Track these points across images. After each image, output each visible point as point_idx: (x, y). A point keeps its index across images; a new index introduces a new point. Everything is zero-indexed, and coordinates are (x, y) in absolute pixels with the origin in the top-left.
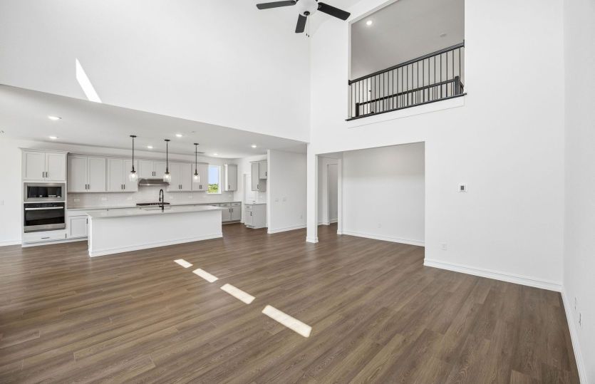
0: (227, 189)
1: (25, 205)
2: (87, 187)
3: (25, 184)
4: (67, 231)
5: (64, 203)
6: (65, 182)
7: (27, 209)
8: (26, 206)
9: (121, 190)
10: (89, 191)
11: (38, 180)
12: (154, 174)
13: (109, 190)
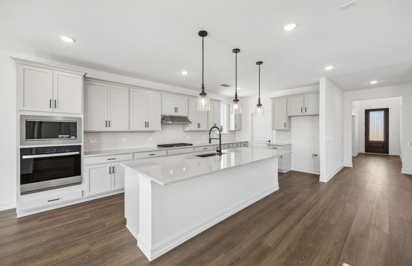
0: (233, 128)
1: (21, 149)
2: (108, 124)
3: (22, 116)
4: (84, 186)
5: (80, 146)
6: (82, 116)
7: (24, 157)
8: (23, 152)
9: (145, 129)
10: (109, 129)
11: (42, 111)
12: (176, 110)
13: (132, 129)
